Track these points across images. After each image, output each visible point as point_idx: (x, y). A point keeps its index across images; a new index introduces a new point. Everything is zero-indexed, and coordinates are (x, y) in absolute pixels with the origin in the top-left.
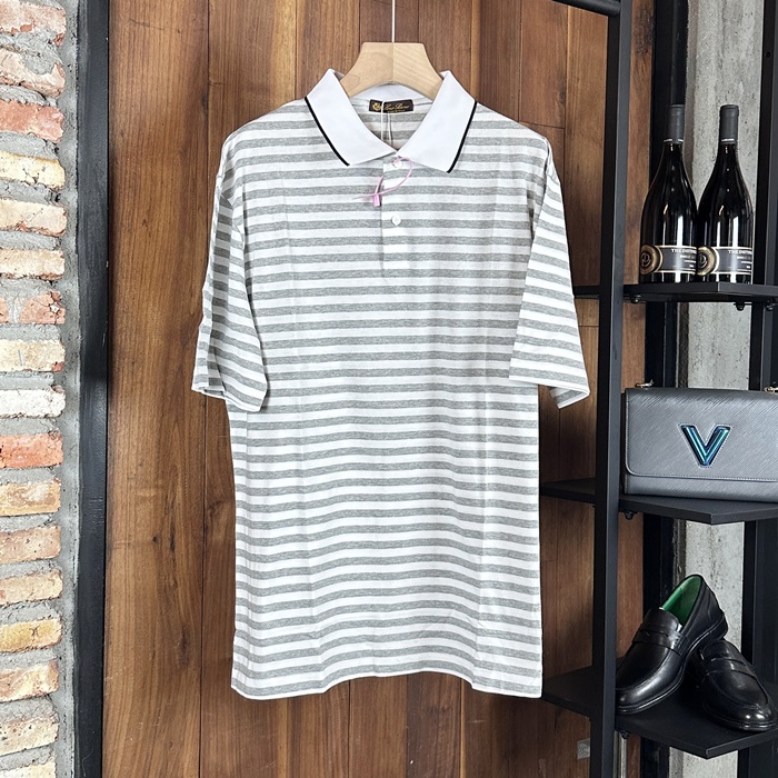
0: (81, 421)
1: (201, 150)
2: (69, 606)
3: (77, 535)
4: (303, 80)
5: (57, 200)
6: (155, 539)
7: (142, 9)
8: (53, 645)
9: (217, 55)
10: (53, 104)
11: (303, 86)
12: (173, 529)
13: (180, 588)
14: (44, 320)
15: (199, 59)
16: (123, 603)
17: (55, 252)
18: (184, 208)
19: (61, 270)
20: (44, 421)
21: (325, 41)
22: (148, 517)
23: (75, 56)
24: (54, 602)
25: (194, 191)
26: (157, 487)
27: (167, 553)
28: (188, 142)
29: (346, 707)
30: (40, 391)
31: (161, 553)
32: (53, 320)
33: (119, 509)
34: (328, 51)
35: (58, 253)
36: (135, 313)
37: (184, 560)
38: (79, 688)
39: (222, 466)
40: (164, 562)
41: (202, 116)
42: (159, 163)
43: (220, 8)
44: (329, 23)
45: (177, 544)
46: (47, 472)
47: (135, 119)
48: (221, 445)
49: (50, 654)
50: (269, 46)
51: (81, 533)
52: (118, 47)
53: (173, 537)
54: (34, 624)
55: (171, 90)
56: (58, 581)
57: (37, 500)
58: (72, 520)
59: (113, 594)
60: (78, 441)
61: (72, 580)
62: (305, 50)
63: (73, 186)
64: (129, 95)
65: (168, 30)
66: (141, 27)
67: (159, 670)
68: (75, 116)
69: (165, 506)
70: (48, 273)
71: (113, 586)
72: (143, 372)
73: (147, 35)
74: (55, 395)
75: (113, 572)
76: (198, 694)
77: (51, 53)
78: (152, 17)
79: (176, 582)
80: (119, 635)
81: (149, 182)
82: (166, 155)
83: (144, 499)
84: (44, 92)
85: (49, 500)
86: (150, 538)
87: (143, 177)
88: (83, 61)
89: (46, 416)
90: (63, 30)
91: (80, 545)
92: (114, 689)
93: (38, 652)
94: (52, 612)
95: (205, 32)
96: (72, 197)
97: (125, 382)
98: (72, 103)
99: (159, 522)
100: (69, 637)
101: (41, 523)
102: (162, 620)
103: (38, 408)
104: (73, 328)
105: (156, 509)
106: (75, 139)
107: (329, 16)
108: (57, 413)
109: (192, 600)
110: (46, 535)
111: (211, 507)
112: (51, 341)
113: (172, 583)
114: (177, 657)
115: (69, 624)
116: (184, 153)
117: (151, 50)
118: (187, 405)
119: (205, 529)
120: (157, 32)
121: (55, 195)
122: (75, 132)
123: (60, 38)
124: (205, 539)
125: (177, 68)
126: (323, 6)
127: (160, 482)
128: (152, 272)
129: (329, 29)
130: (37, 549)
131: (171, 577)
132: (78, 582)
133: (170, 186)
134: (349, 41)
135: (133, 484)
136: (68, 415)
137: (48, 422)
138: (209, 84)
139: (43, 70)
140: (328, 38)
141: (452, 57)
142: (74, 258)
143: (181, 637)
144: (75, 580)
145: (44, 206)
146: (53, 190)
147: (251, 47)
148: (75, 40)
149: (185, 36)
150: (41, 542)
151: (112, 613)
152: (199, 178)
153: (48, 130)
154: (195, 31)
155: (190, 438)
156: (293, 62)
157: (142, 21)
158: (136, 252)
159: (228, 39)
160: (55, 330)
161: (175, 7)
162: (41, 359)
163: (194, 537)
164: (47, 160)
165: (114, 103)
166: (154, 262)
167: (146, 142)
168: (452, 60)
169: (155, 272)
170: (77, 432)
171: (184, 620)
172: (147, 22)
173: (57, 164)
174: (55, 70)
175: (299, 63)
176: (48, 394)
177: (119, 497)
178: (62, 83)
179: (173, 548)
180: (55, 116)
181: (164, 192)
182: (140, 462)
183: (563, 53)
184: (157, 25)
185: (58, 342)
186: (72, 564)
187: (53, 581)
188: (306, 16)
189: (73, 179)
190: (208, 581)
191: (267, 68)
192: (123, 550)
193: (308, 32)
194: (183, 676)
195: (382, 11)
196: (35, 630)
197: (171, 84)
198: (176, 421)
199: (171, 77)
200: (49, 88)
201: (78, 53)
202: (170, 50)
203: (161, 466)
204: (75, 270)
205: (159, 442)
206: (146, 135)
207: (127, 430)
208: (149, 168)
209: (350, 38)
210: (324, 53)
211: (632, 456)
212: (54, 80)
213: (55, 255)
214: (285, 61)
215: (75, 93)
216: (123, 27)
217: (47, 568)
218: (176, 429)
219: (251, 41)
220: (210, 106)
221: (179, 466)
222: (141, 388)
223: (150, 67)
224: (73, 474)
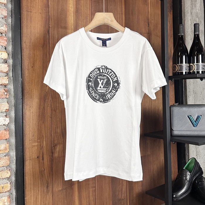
0: (15, 125)
1: (48, 46)
2: (13, 179)
3: (15, 158)
4: (76, 24)
5: (6, 62)
6: (38, 157)
7: (30, 8)
8: (8, 191)
9: (51, 19)
10: (4, 35)
11: (76, 26)
12: (43, 154)
13: (45, 171)
14: (3, 97)
15: (46, 20)
16: (29, 177)
17: (5, 77)
18: (44, 62)
19: (7, 82)
20: (3, 126)
21: (82, 13)
22: (36, 151)
23: (11, 22)
24: (8, 178)
25: (46, 57)
26: (38, 142)
27: (41, 161)
28: (44, 44)
29: (95, 201)
30: (2, 118)
31: (39, 161)
32: (5, 97)
33: (27, 149)
34: (83, 16)
35: (6, 77)
36: (30, 93)
37: (46, 162)
38: (17, 202)
39: (57, 134)
40: (41, 164)
41: (48, 36)
42: (36, 50)
43: (52, 6)
44: (83, 8)
45: (44, 158)
46: (5, 141)
47: (29, 38)
48: (56, 128)
49: (8, 194)
50: (66, 16)
51: (16, 157)
52: (23, 18)
53: (43, 156)
54: (2, 185)
55: (39, 29)
56: (9, 172)
57: (2, 149)
58: (13, 154)
59: (26, 174)
60: (14, 131)
61: (14, 171)
62: (76, 16)
63: (11, 58)
64: (27, 32)
65: (37, 13)
66: (30, 13)
67: (41, 195)
68: (11, 38)
69: (41, 147)
70: (3, 83)
71: (26, 172)
72: (33, 109)
73: (31, 15)
74: (6, 118)
75: (26, 168)
76: (52, 201)
77: (3, 21)
78: (33, 9)
79: (44, 169)
80: (28, 185)
81: (33, 56)
82: (38, 48)
83: (34, 146)
84: (1, 32)
85: (6, 149)
86: (36, 157)
87: (31, 54)
88: (13, 23)
89: (4, 125)
90: (6, 14)
91: (16, 161)
92: (28, 201)
93: (4, 193)
94: (8, 181)
95: (48, 13)
96: (11, 61)
97: (28, 113)
98: (10, 35)
99: (39, 152)
100: (14, 187)
101: (4, 156)
102: (41, 180)
103: (1, 123)
104: (12, 99)
105: (38, 149)
106: (11, 45)
107: (83, 6)
108: (7, 124)
109: (49, 174)
110: (5, 159)
111: (54, 147)
112: (5, 103)
113: (43, 169)
114: (45, 191)
115: (14, 184)
116: (43, 47)
117: (33, 19)
118: (46, 118)
119: (52, 153)
120: (34, 14)
121: (5, 61)
122: (11, 43)
123: (5, 17)
124: (52, 156)
125: (40, 23)
126: (81, 4)
127: (39, 141)
128: (35, 81)
129: (83, 10)
130: (3, 163)
131: (43, 168)
132: (16, 171)
133: (39, 56)
134: (88, 13)
135: (31, 142)
136: (11, 124)
137: (5, 126)
138: (49, 27)
139: (1, 26)
140: (83, 13)
141: (117, 16)
142: (12, 78)
143: (46, 185)
144: (15, 171)
145: (2, 65)
146: (4, 60)
147: (61, 16)
148: (11, 17)
149: (42, 14)
150: (4, 161)
151: (26, 180)
152: (48, 54)
153: (3, 43)
154: (45, 13)
155: (47, 127)
156: (73, 20)
157: (30, 11)
158: (30, 75)
159: (54, 14)
160: (6, 100)
161: (39, 7)
162: (2, 108)
163: (49, 156)
164: (3, 51)
165: (22, 34)
166: (35, 78)
167: (32, 44)
168: (117, 17)
169: (36, 81)
170: (14, 128)
171: (47, 179)
172: (31, 11)
173: (5, 52)
174: (4, 26)
175: (75, 20)
176: (4, 118)
177: (27, 146)
178: (6, 29)
179: (43, 159)
180: (4, 39)
181: (38, 58)
182: (33, 135)
183: (148, 13)
184: (34, 12)
185: (7, 103)
186: (14, 166)
187: (8, 172)
188: (76, 7)
189: (11, 56)
190: (54, 168)
191: (66, 22)
192: (29, 161)
193: (77, 11)
194: (47, 195)
195: (97, 4)
196: (3, 187)
197: (38, 28)
198: (43, 122)
199: (39, 26)
200: (2, 31)
201: (12, 21)
202: (38, 18)
203: (39, 136)
204: (12, 82)
205: (38, 129)
206: (32, 42)
207: (29, 126)
208: (33, 51)
209: (89, 12)
210: (82, 17)
211: (174, 125)
212: (4, 29)
213: (5, 78)
214: (71, 19)
215: (11, 32)
216: (24, 13)
217: (6, 169)
218: (43, 125)
219: (61, 14)
220: (50, 33)
221: (44, 135)
222: (33, 114)
223: (33, 24)
224: (13, 141)
